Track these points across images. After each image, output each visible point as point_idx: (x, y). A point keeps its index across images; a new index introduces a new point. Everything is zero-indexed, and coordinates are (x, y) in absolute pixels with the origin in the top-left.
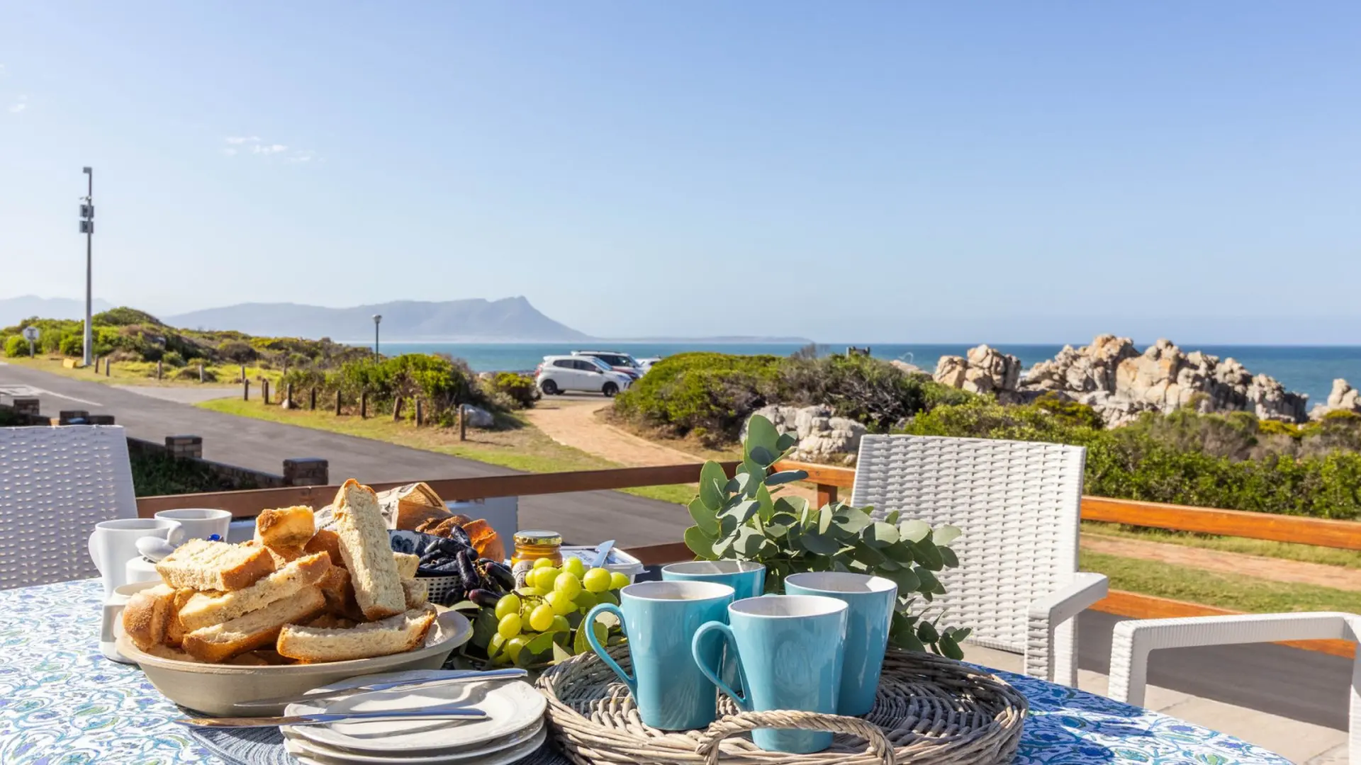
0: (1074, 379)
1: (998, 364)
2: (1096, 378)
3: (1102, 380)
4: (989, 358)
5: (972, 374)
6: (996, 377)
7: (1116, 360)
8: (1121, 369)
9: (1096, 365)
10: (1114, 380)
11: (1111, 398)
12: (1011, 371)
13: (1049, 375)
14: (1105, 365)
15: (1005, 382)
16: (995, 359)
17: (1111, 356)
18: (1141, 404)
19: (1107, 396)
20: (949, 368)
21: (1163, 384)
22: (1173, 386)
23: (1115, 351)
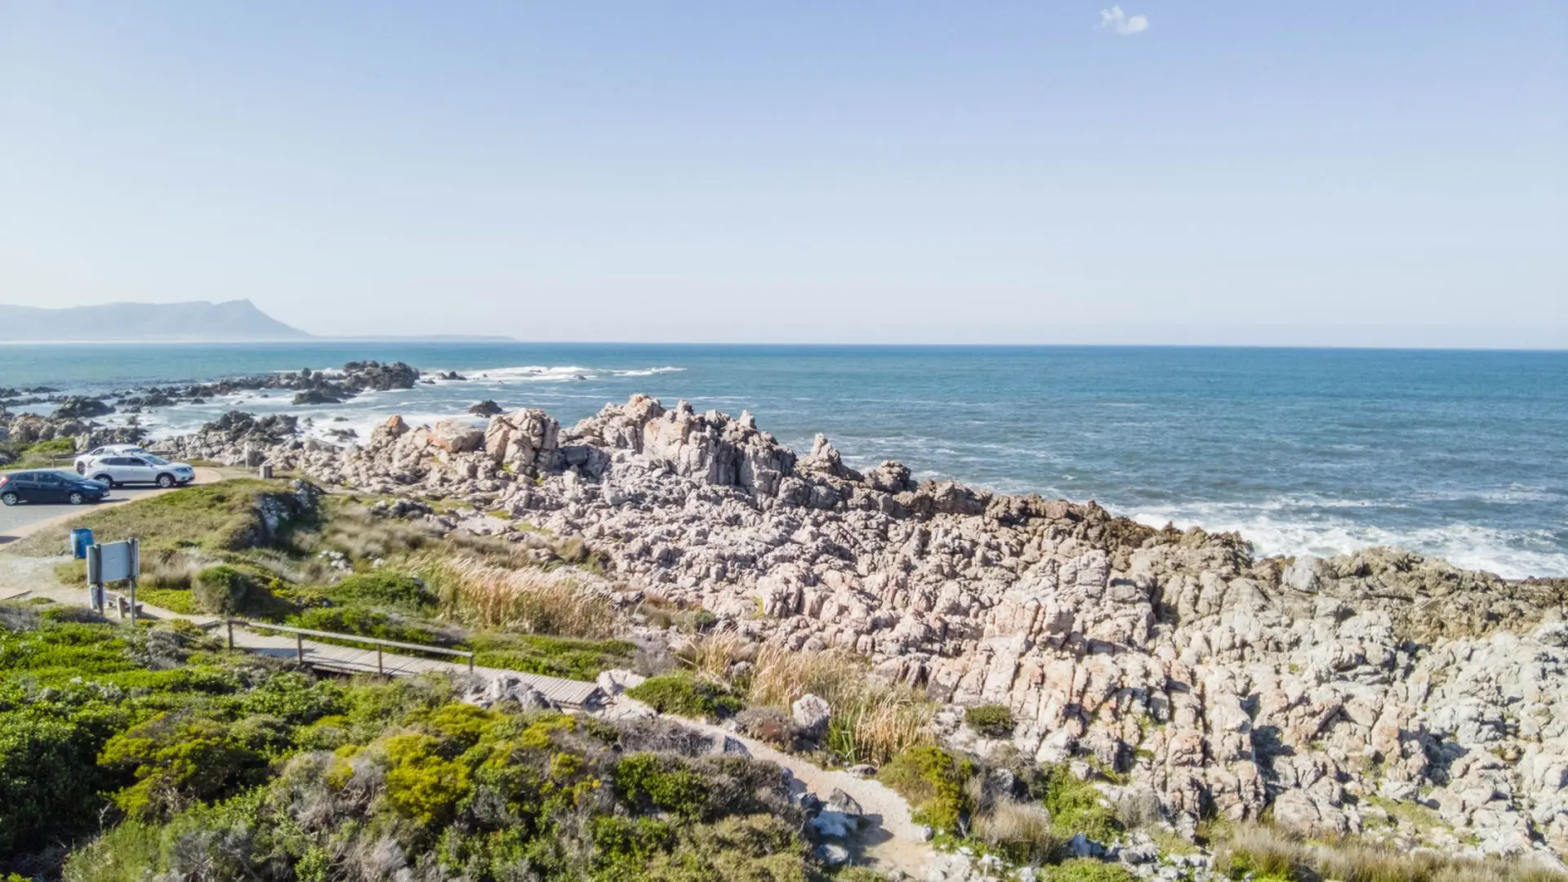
0: (609, 437)
1: (535, 427)
2: (627, 436)
3: (632, 438)
4: (527, 421)
5: (514, 435)
6: (533, 439)
7: (644, 420)
8: (647, 428)
9: (627, 424)
10: (642, 437)
11: (637, 456)
12: (549, 432)
13: (589, 431)
14: (634, 424)
15: (543, 442)
16: (534, 422)
17: (640, 416)
18: (660, 461)
19: (633, 454)
20: (497, 427)
21: (678, 443)
22: (685, 446)
23: (643, 412)
